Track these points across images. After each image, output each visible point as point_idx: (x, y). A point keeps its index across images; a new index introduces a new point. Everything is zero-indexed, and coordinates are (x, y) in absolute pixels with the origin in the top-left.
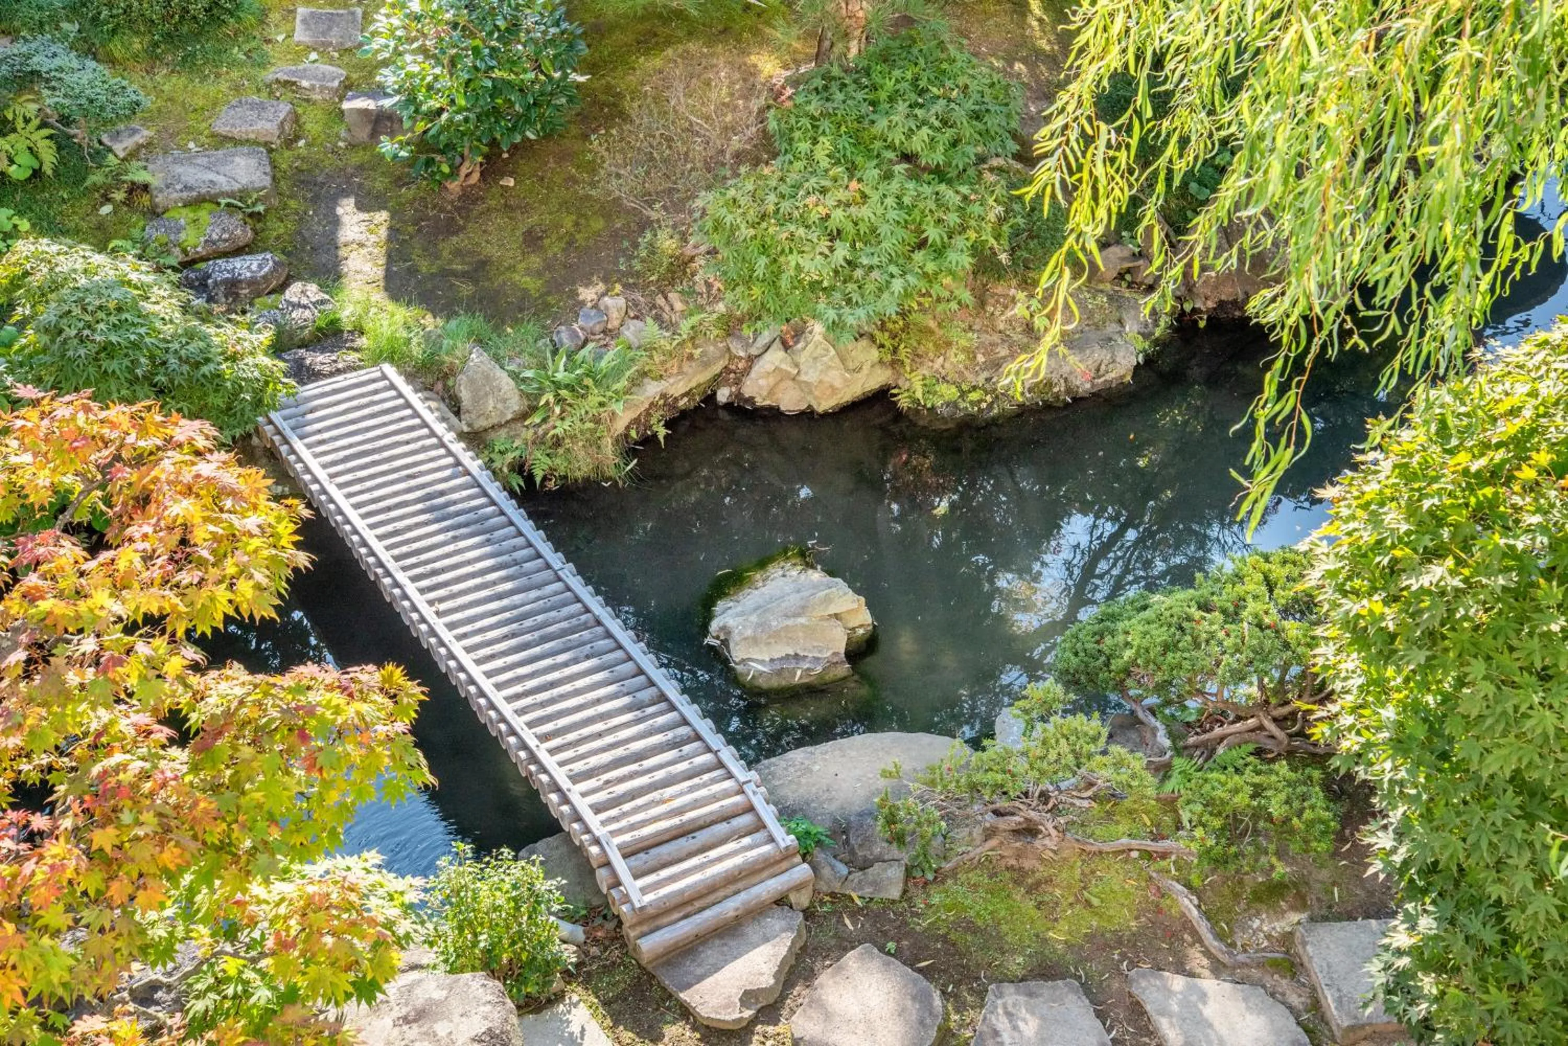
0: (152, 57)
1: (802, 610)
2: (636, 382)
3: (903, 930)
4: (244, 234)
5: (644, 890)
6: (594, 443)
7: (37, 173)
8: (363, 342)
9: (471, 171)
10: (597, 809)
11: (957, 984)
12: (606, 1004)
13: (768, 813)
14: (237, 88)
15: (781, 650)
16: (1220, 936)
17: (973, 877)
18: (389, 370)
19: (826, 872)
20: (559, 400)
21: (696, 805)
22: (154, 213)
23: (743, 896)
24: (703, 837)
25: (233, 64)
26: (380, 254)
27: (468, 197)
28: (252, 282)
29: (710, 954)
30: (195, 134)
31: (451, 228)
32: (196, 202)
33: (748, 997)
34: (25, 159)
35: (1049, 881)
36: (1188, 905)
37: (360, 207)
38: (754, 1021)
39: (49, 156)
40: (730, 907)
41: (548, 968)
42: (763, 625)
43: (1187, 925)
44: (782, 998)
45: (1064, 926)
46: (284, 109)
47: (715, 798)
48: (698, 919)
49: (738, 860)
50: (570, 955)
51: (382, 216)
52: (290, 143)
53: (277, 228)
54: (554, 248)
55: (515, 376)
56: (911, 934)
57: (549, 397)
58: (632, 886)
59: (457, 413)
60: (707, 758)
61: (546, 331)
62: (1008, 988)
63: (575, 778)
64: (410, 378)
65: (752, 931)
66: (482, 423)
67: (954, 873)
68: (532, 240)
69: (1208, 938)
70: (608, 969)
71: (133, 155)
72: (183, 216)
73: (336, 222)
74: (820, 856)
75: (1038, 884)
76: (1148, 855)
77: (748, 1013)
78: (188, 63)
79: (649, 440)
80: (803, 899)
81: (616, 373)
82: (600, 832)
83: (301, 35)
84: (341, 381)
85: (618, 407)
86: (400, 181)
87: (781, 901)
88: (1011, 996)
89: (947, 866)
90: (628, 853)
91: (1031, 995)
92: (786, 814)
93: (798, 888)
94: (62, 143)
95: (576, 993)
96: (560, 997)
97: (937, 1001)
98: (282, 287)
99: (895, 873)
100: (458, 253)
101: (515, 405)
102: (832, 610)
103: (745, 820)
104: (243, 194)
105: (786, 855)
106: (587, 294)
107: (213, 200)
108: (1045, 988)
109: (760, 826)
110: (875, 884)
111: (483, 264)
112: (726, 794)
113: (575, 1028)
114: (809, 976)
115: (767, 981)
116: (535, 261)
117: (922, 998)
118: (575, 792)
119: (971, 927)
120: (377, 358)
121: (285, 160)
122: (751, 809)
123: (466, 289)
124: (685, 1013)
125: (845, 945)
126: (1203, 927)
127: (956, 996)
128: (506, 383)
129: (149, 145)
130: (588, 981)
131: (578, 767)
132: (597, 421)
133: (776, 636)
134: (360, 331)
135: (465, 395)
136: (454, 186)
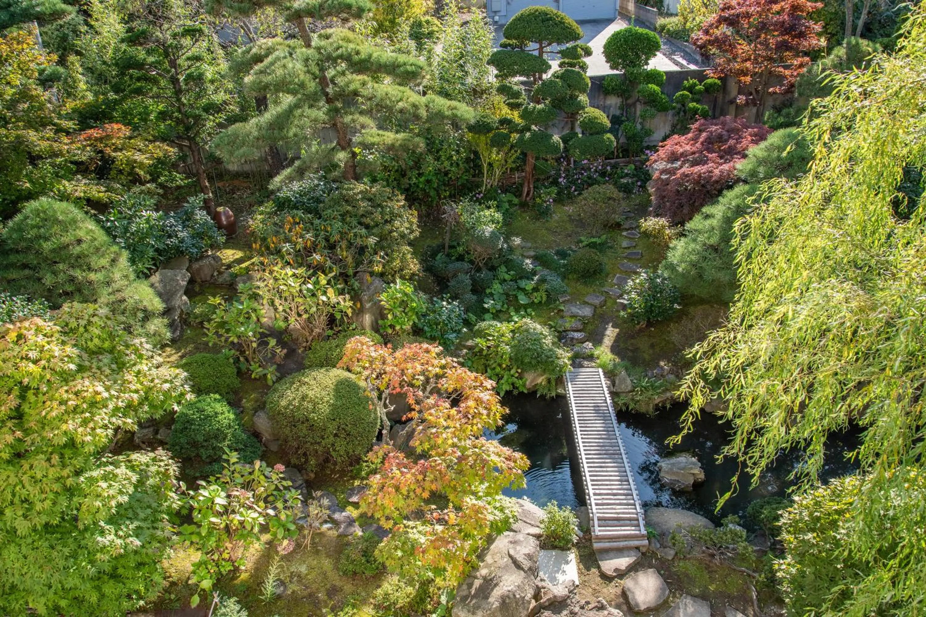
0: (578, 280)
1: (683, 469)
2: (665, 391)
3: (668, 569)
4: (580, 327)
5: (600, 531)
6: (648, 404)
7: (540, 302)
8: (598, 361)
9: (643, 324)
10: (597, 504)
11: (676, 590)
12: (580, 556)
13: (642, 523)
14: (594, 291)
15: (674, 478)
16: (760, 607)
17: (694, 562)
18: (600, 370)
19: (653, 545)
20: (641, 390)
21: (623, 513)
22: (562, 317)
23: (626, 543)
24: (622, 522)
25: (596, 285)
26: (613, 339)
27: (641, 330)
28: (577, 339)
29: (612, 554)
30: (579, 300)
31: (633, 337)
32: (572, 317)
33: (616, 570)
34: (539, 298)
35: (716, 572)
36: (754, 595)
37: (612, 326)
38: (615, 577)
39: (544, 299)
40: (622, 544)
41: (568, 541)
42: (671, 469)
43: (752, 600)
44: (626, 574)
45: (714, 586)
46: (603, 298)
47: (629, 513)
48: (612, 544)
49: (628, 532)
50: (575, 539)
51: (618, 330)
52: (601, 307)
53: (590, 327)
54: (657, 349)
55: (632, 381)
56: (670, 571)
57: (639, 389)
58: (597, 528)
59: (614, 386)
60: (632, 501)
61: (646, 371)
62: (689, 597)
63: (595, 494)
64: (605, 373)
65: (626, 553)
66: (619, 390)
67: (689, 559)
68: (652, 346)
69: (756, 606)
70: (585, 547)
71: (564, 302)
72: (568, 319)
73: (606, 329)
74: (653, 540)
75: (712, 571)
76: (749, 575)
77: (615, 574)
78: (585, 283)
79: (664, 407)
80: (644, 550)
81: (659, 387)
82: (594, 511)
83: (615, 281)
84: (588, 370)
85: (656, 397)
86: (625, 322)
87: (637, 548)
88: (689, 600)
89: (688, 556)
90: (599, 519)
91: (694, 602)
92: (648, 524)
93: (644, 546)
94: (548, 296)
95: (574, 550)
96: (569, 549)
97: (667, 592)
98: (583, 343)
99: (672, 552)
100: (632, 344)
101: (630, 388)
102: (692, 472)
103: (636, 522)
104: (584, 317)
105: (643, 536)
106: (662, 363)
107: (576, 317)
108: (700, 601)
109: (638, 526)
110: (666, 554)
111: (637, 349)
112: (633, 513)
113: (569, 559)
114: (637, 571)
115: (623, 568)
116: (651, 351)
117: (663, 590)
118: (593, 498)
119: (687, 575)
120: (600, 366)
121: (599, 311)
122: (638, 520)
123: (630, 354)
124: (599, 567)
125: (650, 566)
126: (755, 603)
127: (674, 593)
128: (629, 381)
129: (568, 301)
130: (578, 548)
131: (597, 492)
132: (650, 399)
133: (674, 473)
134: (598, 358)
135: (617, 382)
136: (638, 327)
